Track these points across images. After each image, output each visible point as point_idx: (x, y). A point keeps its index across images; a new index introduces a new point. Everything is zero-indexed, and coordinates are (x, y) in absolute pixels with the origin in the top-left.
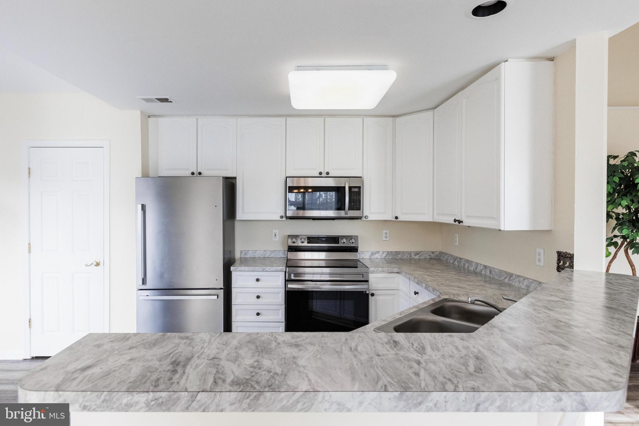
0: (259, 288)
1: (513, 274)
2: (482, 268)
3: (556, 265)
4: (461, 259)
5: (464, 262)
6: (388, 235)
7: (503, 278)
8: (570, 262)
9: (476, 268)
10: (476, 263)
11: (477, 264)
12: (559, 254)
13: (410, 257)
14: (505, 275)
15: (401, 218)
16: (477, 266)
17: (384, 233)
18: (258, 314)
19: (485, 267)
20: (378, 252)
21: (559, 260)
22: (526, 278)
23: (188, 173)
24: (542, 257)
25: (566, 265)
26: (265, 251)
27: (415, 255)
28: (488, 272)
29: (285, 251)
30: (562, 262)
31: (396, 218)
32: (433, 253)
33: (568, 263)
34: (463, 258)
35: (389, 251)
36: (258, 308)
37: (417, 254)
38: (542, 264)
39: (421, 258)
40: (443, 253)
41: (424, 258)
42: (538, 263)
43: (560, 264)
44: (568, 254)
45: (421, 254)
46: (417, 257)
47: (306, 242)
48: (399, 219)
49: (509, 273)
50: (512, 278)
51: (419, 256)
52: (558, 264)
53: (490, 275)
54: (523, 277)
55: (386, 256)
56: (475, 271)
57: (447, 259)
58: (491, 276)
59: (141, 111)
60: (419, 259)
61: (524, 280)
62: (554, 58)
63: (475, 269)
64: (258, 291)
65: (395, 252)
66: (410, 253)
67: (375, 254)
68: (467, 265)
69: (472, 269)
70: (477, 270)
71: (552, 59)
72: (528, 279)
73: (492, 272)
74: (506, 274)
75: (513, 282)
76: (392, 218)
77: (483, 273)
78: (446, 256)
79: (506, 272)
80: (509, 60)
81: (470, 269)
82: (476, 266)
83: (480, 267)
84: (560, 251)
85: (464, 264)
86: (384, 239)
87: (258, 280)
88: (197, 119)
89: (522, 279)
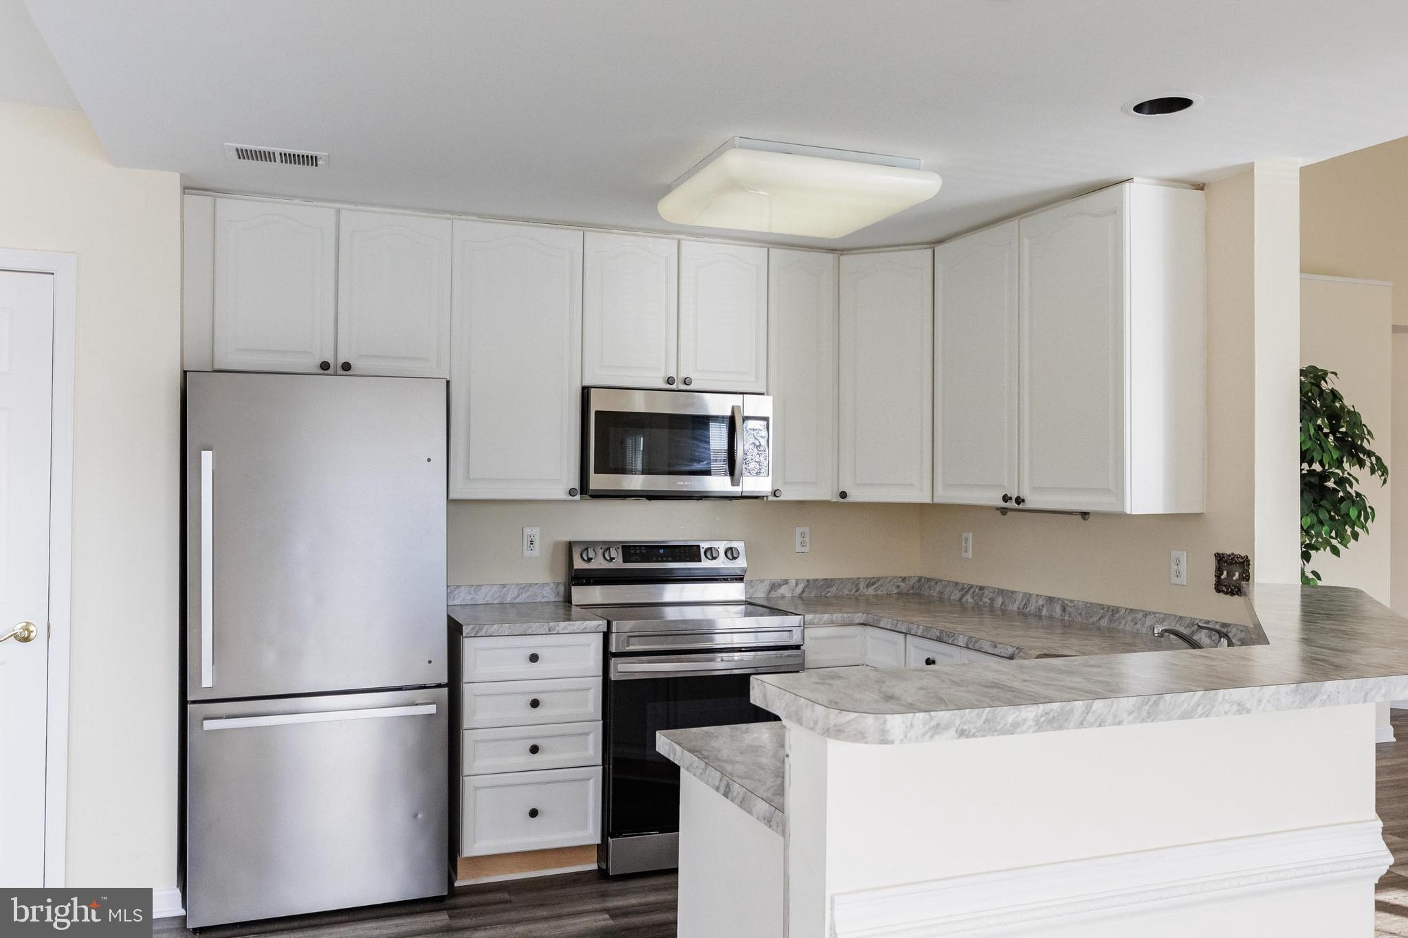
0: (534, 679)
1: (1119, 607)
2: (1041, 602)
3: (1213, 580)
4: (981, 588)
5: (991, 595)
6: (807, 539)
7: (1095, 619)
8: (1241, 571)
9: (1026, 604)
10: (1025, 594)
11: (1028, 597)
12: (1220, 558)
13: (856, 591)
14: (1102, 611)
15: (855, 496)
16: (1028, 600)
17: (798, 535)
18: (534, 750)
19: (1051, 600)
20: (786, 582)
21: (1219, 571)
22: (1150, 612)
23: (313, 363)
24: (1183, 567)
25: (1234, 578)
26: (504, 586)
27: (868, 586)
28: (1058, 609)
29: (558, 584)
30: (1225, 573)
31: (843, 495)
32: (904, 579)
33: (1237, 574)
34: (987, 587)
35: (811, 577)
36: (533, 734)
37: (871, 583)
38: (1183, 580)
39: (879, 592)
40: (929, 580)
41: (885, 593)
42: (1175, 580)
43: (1222, 577)
44: (1238, 558)
45: (879, 583)
46: (871, 591)
47: (620, 559)
48: (849, 499)
49: (1109, 607)
50: (1117, 616)
51: (876, 590)
52: (1218, 577)
53: (1062, 616)
54: (1142, 611)
55: (803, 591)
56: (1024, 611)
57: (942, 593)
58: (1066, 618)
59: (181, 175)
60: (876, 596)
61: (1146, 615)
62: (1204, 184)
63: (1021, 607)
64: (533, 689)
65: (825, 579)
66: (856, 582)
67: (780, 585)
68: (999, 600)
69: (1014, 607)
70: (1028, 610)
71: (1200, 187)
72: (1154, 613)
73: (1068, 609)
74: (1103, 609)
75: (1120, 623)
76: (832, 495)
77: (1044, 612)
78: (938, 584)
79: (1102, 607)
80: (1136, 179)
81: (1010, 608)
82: (1025, 600)
83: (1036, 602)
84: (1220, 552)
85: (992, 600)
86: (799, 548)
87: (534, 658)
88: (338, 211)
89: (1140, 615)
